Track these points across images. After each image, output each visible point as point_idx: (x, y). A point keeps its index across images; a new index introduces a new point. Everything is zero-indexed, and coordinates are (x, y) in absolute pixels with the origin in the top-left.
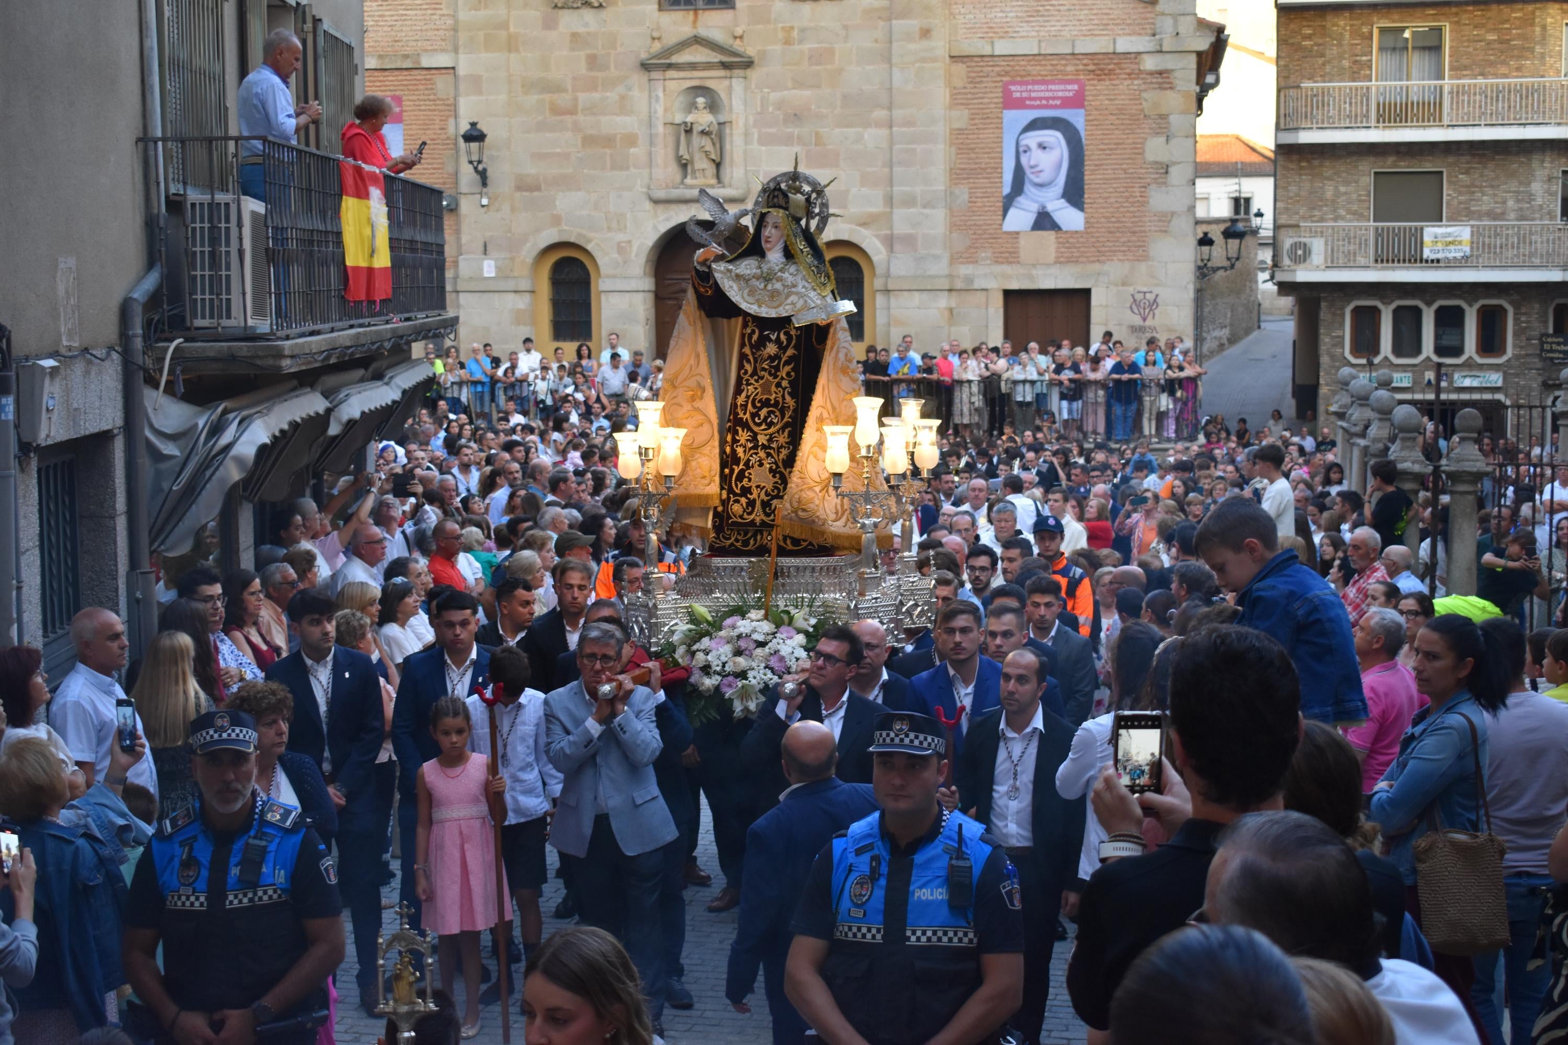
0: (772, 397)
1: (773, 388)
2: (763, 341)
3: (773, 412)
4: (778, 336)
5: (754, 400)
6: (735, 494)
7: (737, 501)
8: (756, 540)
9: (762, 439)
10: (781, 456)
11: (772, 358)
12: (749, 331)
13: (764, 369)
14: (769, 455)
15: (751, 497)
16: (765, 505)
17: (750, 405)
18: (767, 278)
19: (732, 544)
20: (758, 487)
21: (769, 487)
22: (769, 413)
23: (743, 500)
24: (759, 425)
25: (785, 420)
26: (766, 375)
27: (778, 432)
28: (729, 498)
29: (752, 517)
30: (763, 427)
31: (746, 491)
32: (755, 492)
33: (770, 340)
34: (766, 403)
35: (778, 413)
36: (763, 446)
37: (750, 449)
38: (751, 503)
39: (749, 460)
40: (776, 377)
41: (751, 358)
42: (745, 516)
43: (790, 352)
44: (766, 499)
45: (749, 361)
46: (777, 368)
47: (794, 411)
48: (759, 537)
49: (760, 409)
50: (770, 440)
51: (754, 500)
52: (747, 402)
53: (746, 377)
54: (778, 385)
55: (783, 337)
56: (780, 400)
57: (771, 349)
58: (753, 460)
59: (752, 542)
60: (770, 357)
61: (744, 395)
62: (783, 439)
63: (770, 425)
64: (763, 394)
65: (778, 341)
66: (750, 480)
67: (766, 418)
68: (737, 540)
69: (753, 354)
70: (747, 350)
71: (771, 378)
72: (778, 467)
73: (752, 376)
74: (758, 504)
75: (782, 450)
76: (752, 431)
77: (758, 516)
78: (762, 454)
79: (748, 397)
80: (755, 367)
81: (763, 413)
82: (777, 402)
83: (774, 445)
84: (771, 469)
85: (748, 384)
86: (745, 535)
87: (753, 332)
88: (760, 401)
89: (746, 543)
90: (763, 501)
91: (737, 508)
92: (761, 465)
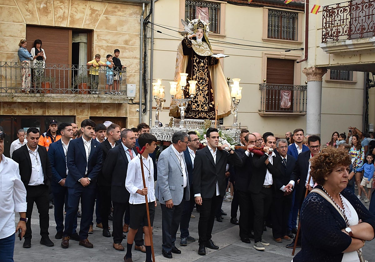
0: (203, 77)
1: (203, 75)
2: (200, 62)
3: (204, 81)
4: (204, 61)
5: (198, 77)
6: (193, 103)
7: (194, 104)
8: (198, 115)
9: (201, 88)
10: (206, 93)
11: (203, 67)
12: (195, 59)
13: (201, 69)
14: (203, 92)
15: (198, 103)
16: (202, 106)
17: (197, 79)
18: (200, 46)
19: (192, 116)
20: (200, 101)
21: (203, 101)
22: (203, 81)
23: (196, 104)
24: (200, 84)
25: (207, 83)
26: (202, 71)
27: (205, 86)
28: (191, 104)
29: (198, 109)
30: (201, 85)
31: (196, 102)
32: (199, 102)
33: (202, 62)
34: (202, 78)
35: (205, 81)
36: (201, 90)
37: (198, 90)
38: (198, 105)
39: (197, 93)
40: (204, 72)
41: (197, 66)
42: (196, 109)
43: (206, 66)
44: (202, 104)
45: (196, 67)
46: (204, 70)
47: (208, 81)
48: (199, 114)
49: (200, 80)
50: (203, 89)
51: (199, 104)
52: (196, 78)
53: (196, 71)
54: (205, 74)
55: (205, 62)
56: (205, 78)
57: (202, 64)
58: (198, 93)
59: (197, 116)
60: (202, 66)
61: (195, 76)
62: (206, 88)
63: (203, 84)
64: (201, 76)
65: (203, 62)
66: (198, 99)
67: (202, 83)
68: (193, 115)
69: (197, 65)
70: (195, 64)
71: (203, 72)
72: (205, 96)
73: (197, 71)
74: (200, 105)
75: (206, 91)
76: (198, 86)
77: (200, 109)
78: (201, 92)
79: (197, 76)
80: (198, 69)
81: (201, 81)
82: (204, 78)
83: (204, 90)
84: (203, 96)
85: (196, 73)
86: (196, 113)
87: (197, 59)
88: (200, 78)
89: (196, 116)
90: (201, 105)
91: (194, 106)
92: (201, 95)
